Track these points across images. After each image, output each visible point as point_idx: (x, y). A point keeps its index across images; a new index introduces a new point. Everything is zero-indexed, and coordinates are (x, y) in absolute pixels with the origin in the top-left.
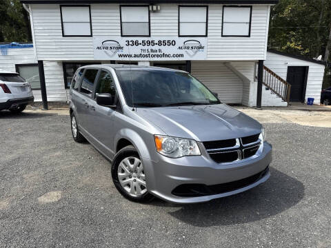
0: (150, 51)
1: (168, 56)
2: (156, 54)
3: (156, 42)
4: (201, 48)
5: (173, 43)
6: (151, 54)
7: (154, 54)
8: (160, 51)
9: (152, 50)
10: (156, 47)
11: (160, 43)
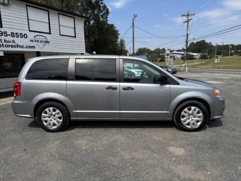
0: (3, 41)
1: (22, 47)
2: (10, 44)
3: (9, 33)
4: (47, 42)
5: (25, 36)
6: (5, 44)
7: (8, 44)
8: (14, 42)
9: (5, 41)
10: (9, 38)
11: (13, 35)
